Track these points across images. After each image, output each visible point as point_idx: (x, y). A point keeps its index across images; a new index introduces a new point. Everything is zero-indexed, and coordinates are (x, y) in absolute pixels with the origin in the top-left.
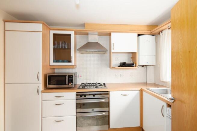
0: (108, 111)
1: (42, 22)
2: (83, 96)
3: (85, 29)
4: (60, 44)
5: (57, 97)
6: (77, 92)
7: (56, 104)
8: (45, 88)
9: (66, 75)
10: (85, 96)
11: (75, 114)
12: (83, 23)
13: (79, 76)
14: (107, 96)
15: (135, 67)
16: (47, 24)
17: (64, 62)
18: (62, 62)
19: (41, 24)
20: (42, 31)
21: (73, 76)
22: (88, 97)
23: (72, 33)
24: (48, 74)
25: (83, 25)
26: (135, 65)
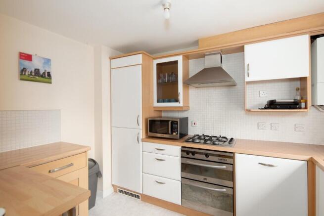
0: (233, 188)
1: (141, 52)
2: (191, 154)
3: (199, 48)
4: (165, 77)
5: (158, 149)
6: (182, 147)
7: (158, 159)
8: (146, 136)
9: (169, 121)
10: (193, 153)
11: (180, 178)
12: (197, 39)
13: (193, 123)
14: (229, 161)
15: (304, 109)
16: (148, 53)
17: (170, 102)
18: (168, 102)
19: (141, 55)
20: (141, 63)
21: (177, 122)
22: (197, 156)
23: (180, 59)
24: (150, 118)
25: (196, 43)
26: (303, 105)
